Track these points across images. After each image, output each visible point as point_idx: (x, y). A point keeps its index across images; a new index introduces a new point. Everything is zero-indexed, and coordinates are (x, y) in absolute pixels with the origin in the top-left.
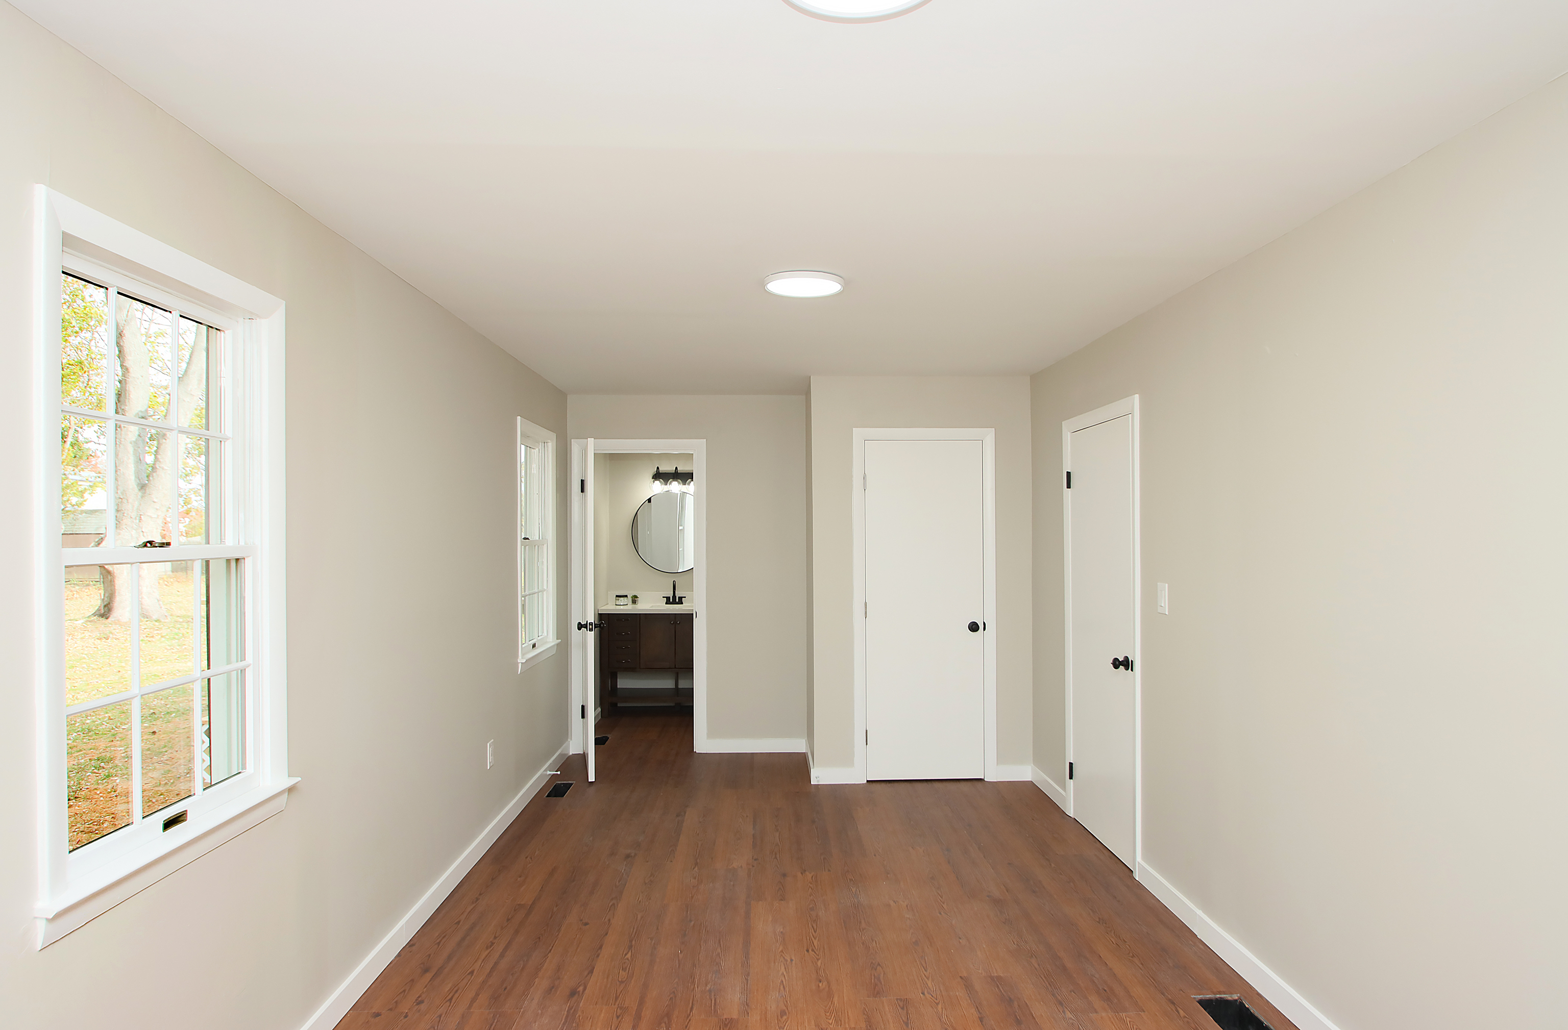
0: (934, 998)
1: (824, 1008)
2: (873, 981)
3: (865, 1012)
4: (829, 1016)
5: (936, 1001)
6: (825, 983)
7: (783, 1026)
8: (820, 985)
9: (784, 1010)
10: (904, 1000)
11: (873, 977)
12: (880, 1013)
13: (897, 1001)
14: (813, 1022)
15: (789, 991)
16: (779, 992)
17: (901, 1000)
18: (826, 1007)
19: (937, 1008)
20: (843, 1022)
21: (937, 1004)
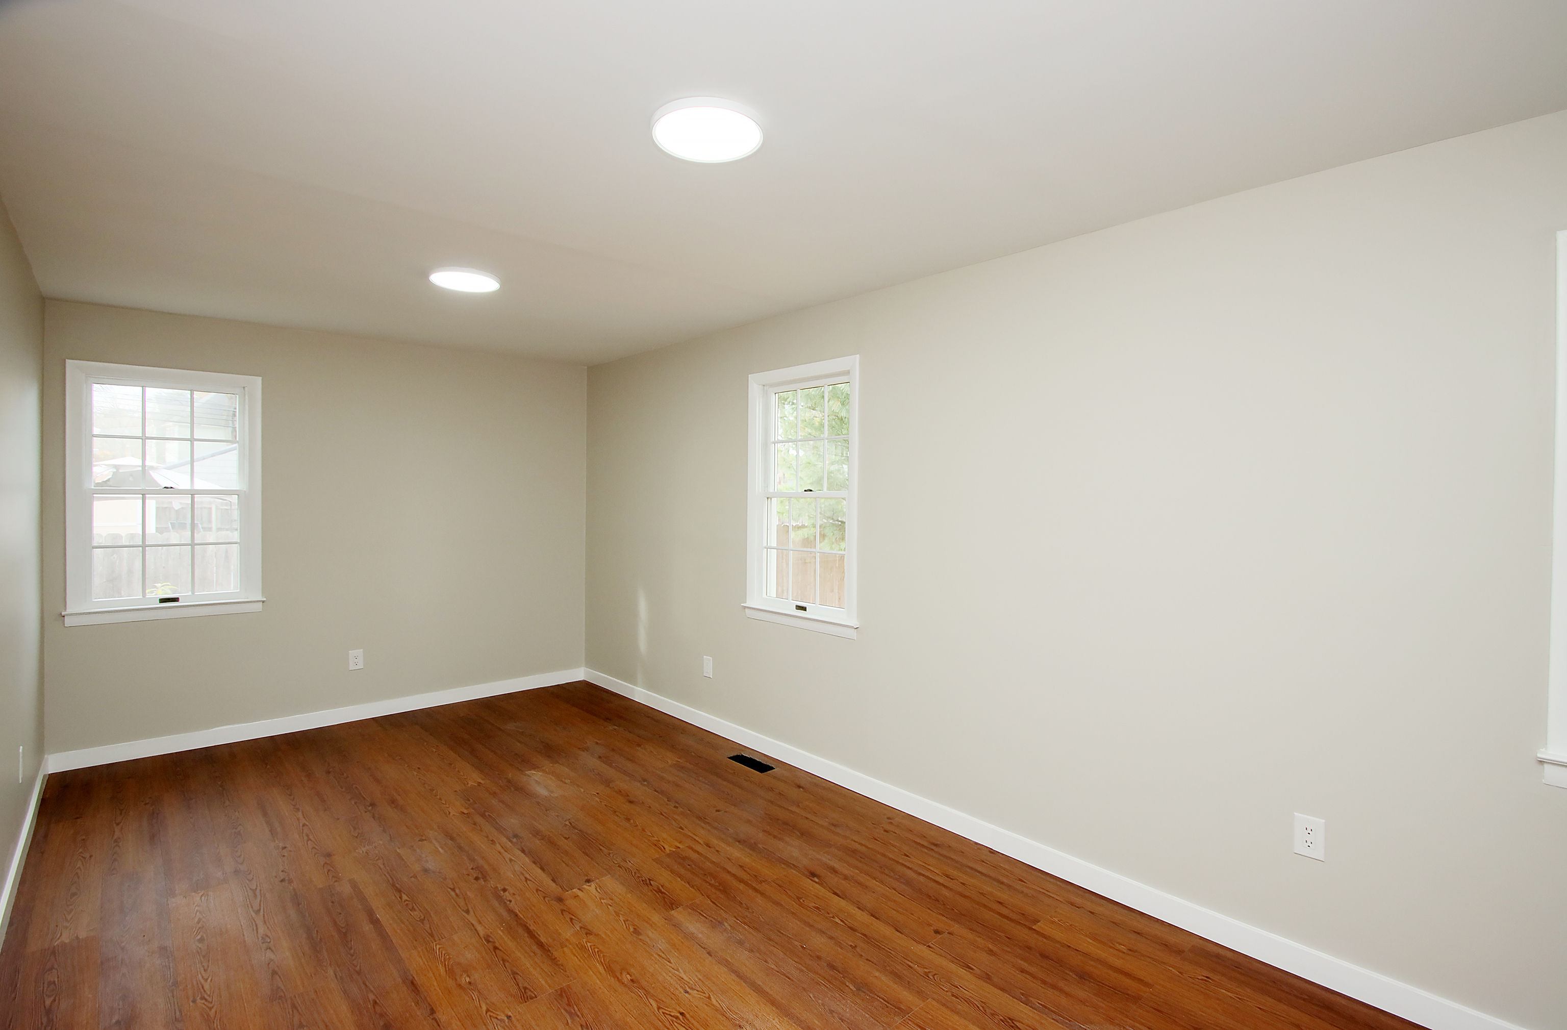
0: (494, 1017)
1: (605, 954)
2: (576, 1009)
3: (562, 967)
4: (594, 948)
5: (492, 1014)
6: (625, 981)
7: (626, 923)
8: (628, 976)
9: (638, 935)
10: (527, 999)
11: (579, 1013)
12: (546, 972)
13: (536, 996)
14: (603, 936)
15: (652, 955)
16: (660, 949)
17: (532, 998)
18: (604, 956)
19: (487, 1004)
20: (577, 948)
21: (487, 1011)
